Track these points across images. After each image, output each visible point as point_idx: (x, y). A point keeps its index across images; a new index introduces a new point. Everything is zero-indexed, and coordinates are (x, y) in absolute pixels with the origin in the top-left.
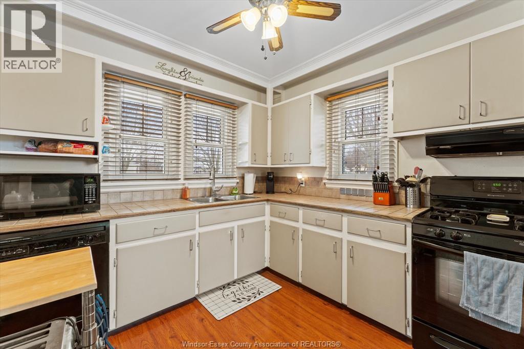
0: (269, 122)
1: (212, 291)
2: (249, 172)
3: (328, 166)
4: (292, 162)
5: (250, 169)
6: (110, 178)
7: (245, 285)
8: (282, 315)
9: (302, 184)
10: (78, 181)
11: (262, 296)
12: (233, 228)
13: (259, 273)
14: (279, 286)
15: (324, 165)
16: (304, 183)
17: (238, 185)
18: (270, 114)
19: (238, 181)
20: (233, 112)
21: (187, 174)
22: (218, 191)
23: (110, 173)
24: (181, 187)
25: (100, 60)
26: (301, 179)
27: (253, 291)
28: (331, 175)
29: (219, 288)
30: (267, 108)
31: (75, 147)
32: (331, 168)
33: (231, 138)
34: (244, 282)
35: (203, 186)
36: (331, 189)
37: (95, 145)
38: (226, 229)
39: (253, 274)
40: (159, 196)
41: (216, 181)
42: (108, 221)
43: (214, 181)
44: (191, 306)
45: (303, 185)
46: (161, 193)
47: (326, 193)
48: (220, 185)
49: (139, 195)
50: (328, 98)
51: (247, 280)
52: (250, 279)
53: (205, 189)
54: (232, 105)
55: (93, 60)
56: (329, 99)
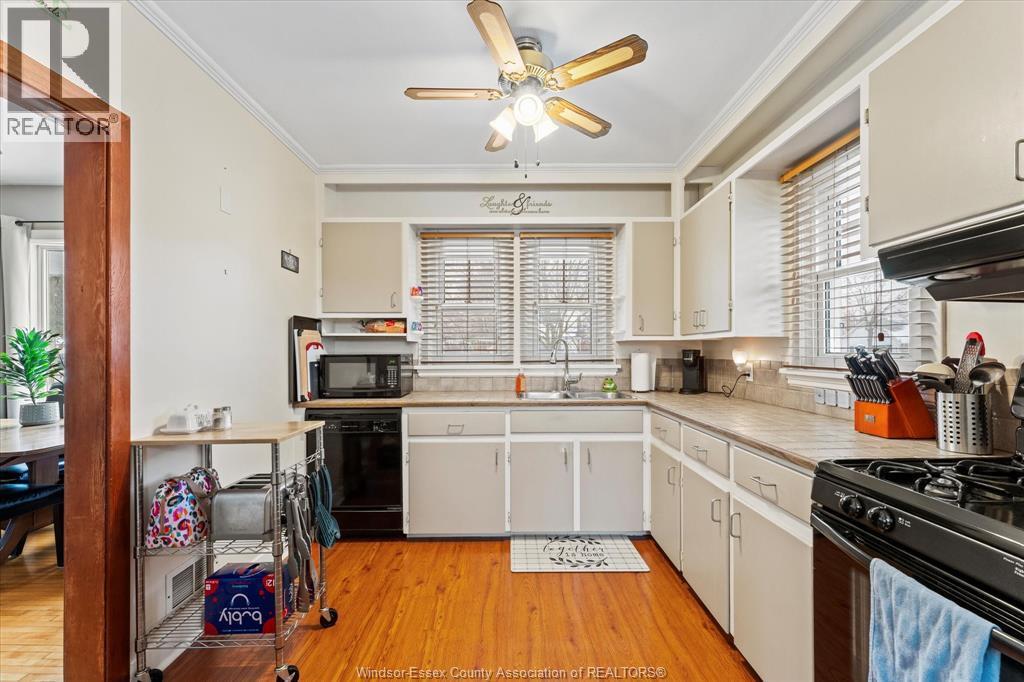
0: (677, 249)
1: (536, 537)
2: (640, 351)
3: (790, 335)
4: (706, 330)
5: (640, 345)
6: (430, 359)
7: (589, 546)
8: (604, 605)
9: (749, 375)
10: (381, 363)
11: (602, 568)
12: (571, 445)
13: (633, 539)
14: (646, 566)
15: (778, 332)
16: (752, 374)
17: (621, 374)
18: (677, 234)
19: (620, 367)
20: (608, 243)
21: (527, 354)
22: (574, 382)
23: (430, 354)
24: (516, 374)
25: (406, 222)
26: (742, 365)
27: (593, 558)
28: (797, 357)
29: (549, 537)
30: (673, 224)
31: (388, 325)
32: (797, 341)
33: (604, 290)
34: (593, 542)
35: (552, 374)
36: (798, 389)
37: (404, 320)
38: (558, 444)
39: (622, 536)
40: (487, 386)
41: (571, 365)
42: (400, 408)
43: (567, 366)
44: (498, 545)
45: (750, 379)
46: (489, 381)
47: (791, 399)
48: (577, 374)
49: (462, 382)
50: (782, 176)
51: (599, 541)
52: (608, 543)
53: (556, 378)
54: (607, 232)
55: (398, 226)
56: (786, 178)
